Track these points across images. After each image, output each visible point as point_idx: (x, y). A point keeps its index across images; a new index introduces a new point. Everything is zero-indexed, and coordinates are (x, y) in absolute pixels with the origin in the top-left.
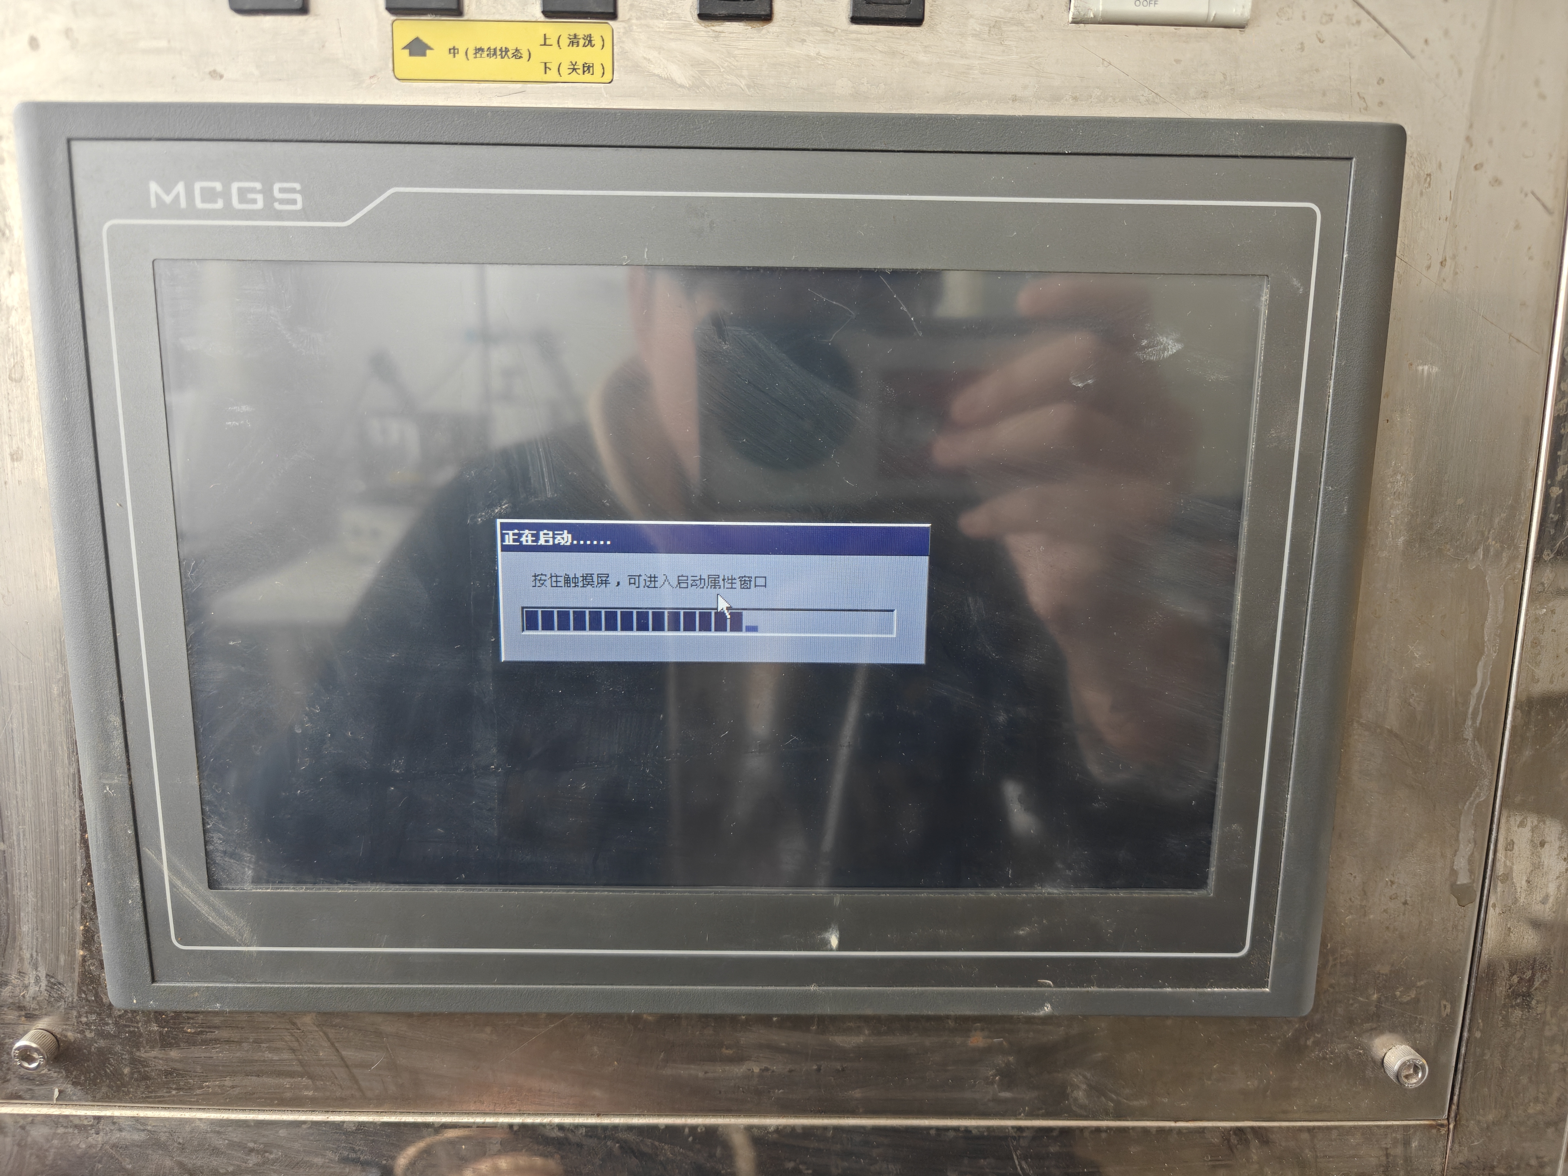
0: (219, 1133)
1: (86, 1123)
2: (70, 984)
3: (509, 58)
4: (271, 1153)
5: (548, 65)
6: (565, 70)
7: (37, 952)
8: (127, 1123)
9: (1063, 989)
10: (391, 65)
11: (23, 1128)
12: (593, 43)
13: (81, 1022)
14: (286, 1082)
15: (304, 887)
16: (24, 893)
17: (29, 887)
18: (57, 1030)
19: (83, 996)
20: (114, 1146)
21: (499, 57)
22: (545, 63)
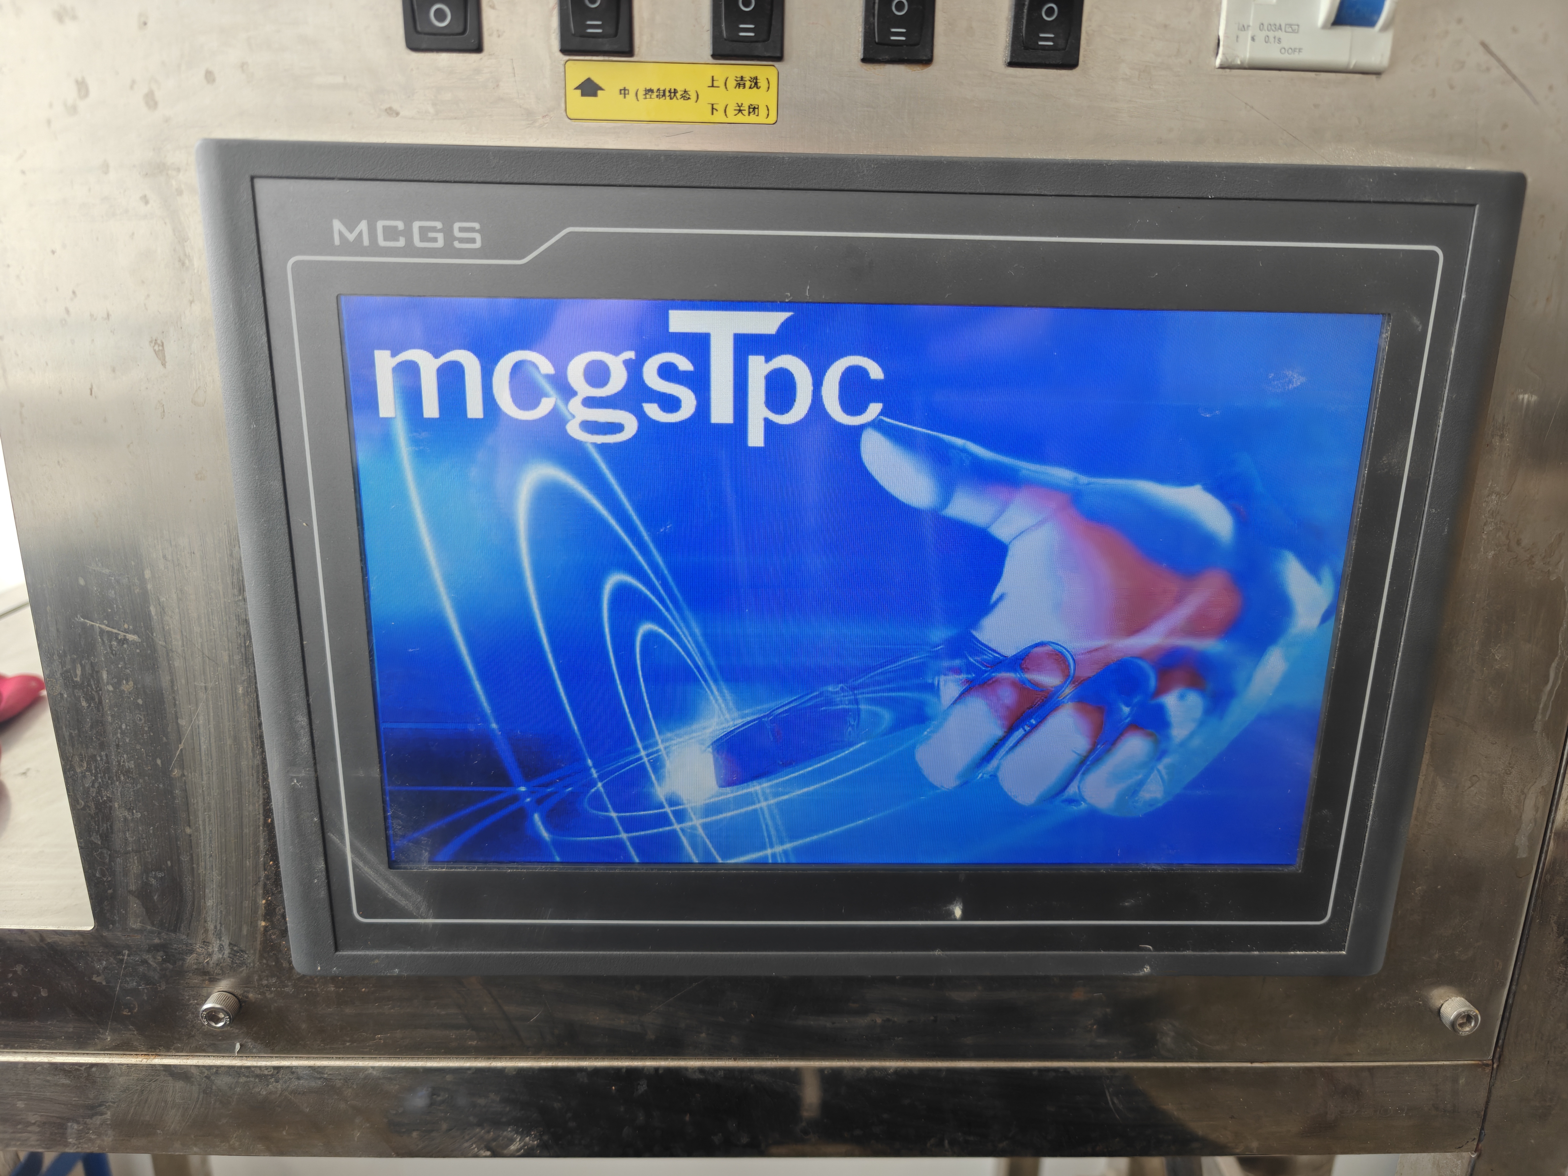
0: (390, 1079)
1: (266, 1072)
2: (252, 952)
3: (677, 99)
4: (439, 1095)
5: (715, 106)
6: (731, 112)
7: (220, 923)
8: (304, 1072)
9: (1162, 953)
10: (563, 105)
11: (208, 1077)
12: (759, 85)
13: (262, 985)
14: (453, 1034)
15: (476, 867)
16: (209, 872)
17: (214, 866)
18: (238, 992)
19: (265, 961)
20: (294, 1092)
21: (668, 98)
22: (713, 105)
